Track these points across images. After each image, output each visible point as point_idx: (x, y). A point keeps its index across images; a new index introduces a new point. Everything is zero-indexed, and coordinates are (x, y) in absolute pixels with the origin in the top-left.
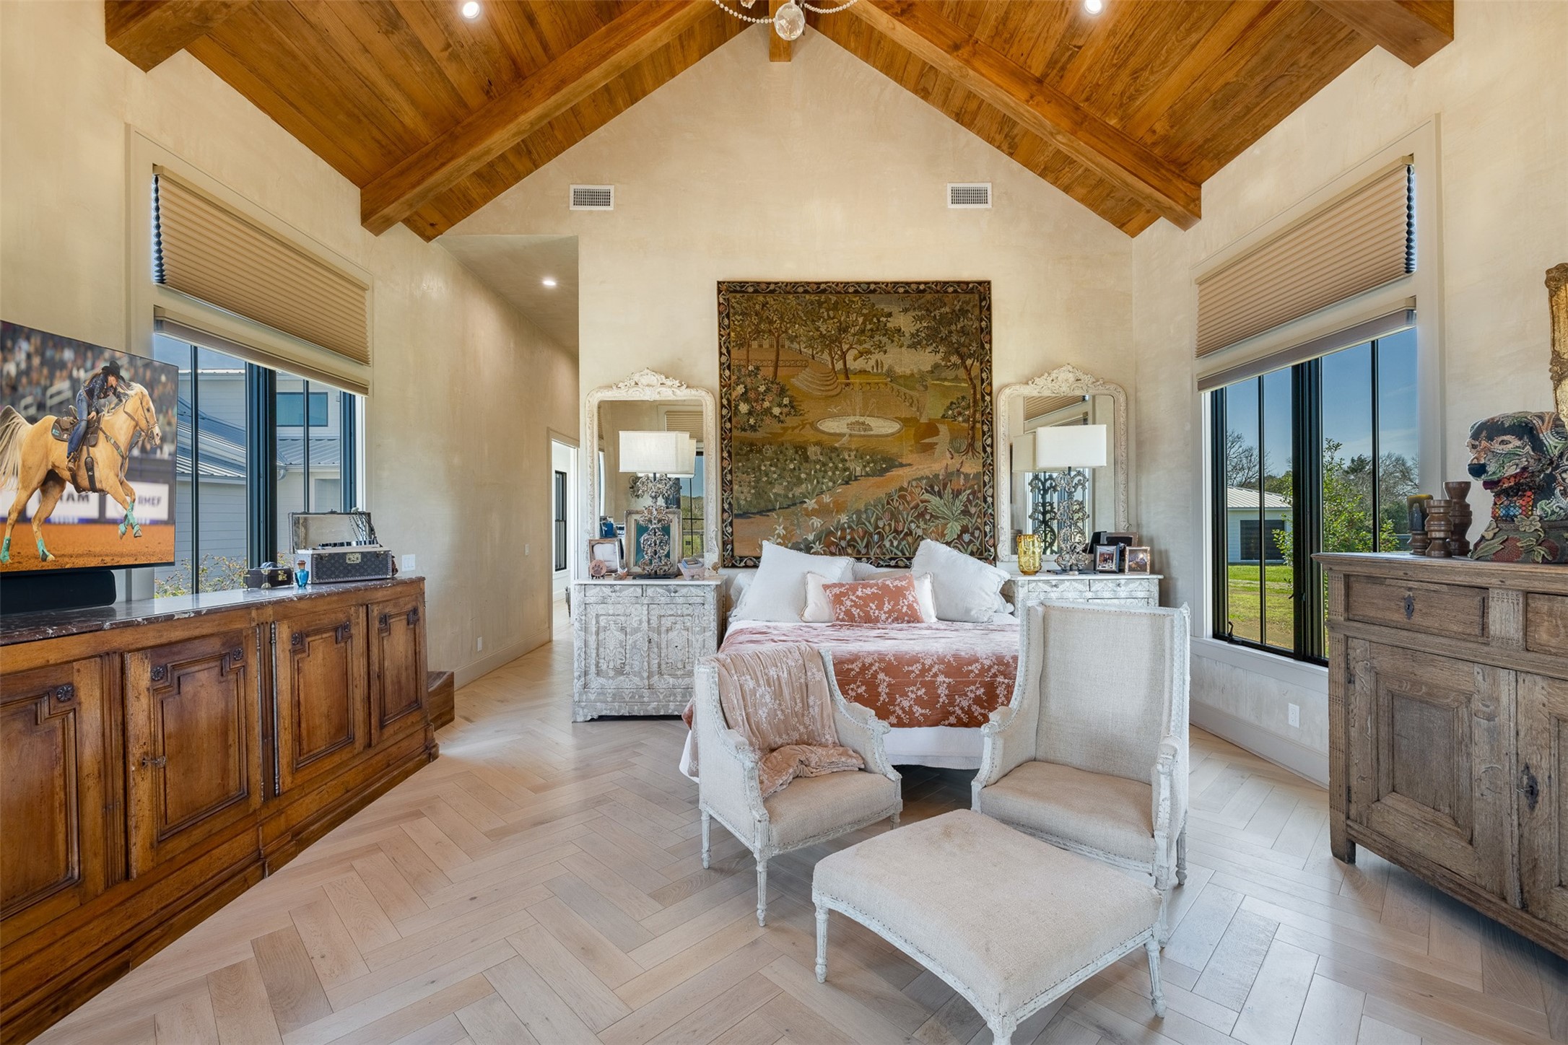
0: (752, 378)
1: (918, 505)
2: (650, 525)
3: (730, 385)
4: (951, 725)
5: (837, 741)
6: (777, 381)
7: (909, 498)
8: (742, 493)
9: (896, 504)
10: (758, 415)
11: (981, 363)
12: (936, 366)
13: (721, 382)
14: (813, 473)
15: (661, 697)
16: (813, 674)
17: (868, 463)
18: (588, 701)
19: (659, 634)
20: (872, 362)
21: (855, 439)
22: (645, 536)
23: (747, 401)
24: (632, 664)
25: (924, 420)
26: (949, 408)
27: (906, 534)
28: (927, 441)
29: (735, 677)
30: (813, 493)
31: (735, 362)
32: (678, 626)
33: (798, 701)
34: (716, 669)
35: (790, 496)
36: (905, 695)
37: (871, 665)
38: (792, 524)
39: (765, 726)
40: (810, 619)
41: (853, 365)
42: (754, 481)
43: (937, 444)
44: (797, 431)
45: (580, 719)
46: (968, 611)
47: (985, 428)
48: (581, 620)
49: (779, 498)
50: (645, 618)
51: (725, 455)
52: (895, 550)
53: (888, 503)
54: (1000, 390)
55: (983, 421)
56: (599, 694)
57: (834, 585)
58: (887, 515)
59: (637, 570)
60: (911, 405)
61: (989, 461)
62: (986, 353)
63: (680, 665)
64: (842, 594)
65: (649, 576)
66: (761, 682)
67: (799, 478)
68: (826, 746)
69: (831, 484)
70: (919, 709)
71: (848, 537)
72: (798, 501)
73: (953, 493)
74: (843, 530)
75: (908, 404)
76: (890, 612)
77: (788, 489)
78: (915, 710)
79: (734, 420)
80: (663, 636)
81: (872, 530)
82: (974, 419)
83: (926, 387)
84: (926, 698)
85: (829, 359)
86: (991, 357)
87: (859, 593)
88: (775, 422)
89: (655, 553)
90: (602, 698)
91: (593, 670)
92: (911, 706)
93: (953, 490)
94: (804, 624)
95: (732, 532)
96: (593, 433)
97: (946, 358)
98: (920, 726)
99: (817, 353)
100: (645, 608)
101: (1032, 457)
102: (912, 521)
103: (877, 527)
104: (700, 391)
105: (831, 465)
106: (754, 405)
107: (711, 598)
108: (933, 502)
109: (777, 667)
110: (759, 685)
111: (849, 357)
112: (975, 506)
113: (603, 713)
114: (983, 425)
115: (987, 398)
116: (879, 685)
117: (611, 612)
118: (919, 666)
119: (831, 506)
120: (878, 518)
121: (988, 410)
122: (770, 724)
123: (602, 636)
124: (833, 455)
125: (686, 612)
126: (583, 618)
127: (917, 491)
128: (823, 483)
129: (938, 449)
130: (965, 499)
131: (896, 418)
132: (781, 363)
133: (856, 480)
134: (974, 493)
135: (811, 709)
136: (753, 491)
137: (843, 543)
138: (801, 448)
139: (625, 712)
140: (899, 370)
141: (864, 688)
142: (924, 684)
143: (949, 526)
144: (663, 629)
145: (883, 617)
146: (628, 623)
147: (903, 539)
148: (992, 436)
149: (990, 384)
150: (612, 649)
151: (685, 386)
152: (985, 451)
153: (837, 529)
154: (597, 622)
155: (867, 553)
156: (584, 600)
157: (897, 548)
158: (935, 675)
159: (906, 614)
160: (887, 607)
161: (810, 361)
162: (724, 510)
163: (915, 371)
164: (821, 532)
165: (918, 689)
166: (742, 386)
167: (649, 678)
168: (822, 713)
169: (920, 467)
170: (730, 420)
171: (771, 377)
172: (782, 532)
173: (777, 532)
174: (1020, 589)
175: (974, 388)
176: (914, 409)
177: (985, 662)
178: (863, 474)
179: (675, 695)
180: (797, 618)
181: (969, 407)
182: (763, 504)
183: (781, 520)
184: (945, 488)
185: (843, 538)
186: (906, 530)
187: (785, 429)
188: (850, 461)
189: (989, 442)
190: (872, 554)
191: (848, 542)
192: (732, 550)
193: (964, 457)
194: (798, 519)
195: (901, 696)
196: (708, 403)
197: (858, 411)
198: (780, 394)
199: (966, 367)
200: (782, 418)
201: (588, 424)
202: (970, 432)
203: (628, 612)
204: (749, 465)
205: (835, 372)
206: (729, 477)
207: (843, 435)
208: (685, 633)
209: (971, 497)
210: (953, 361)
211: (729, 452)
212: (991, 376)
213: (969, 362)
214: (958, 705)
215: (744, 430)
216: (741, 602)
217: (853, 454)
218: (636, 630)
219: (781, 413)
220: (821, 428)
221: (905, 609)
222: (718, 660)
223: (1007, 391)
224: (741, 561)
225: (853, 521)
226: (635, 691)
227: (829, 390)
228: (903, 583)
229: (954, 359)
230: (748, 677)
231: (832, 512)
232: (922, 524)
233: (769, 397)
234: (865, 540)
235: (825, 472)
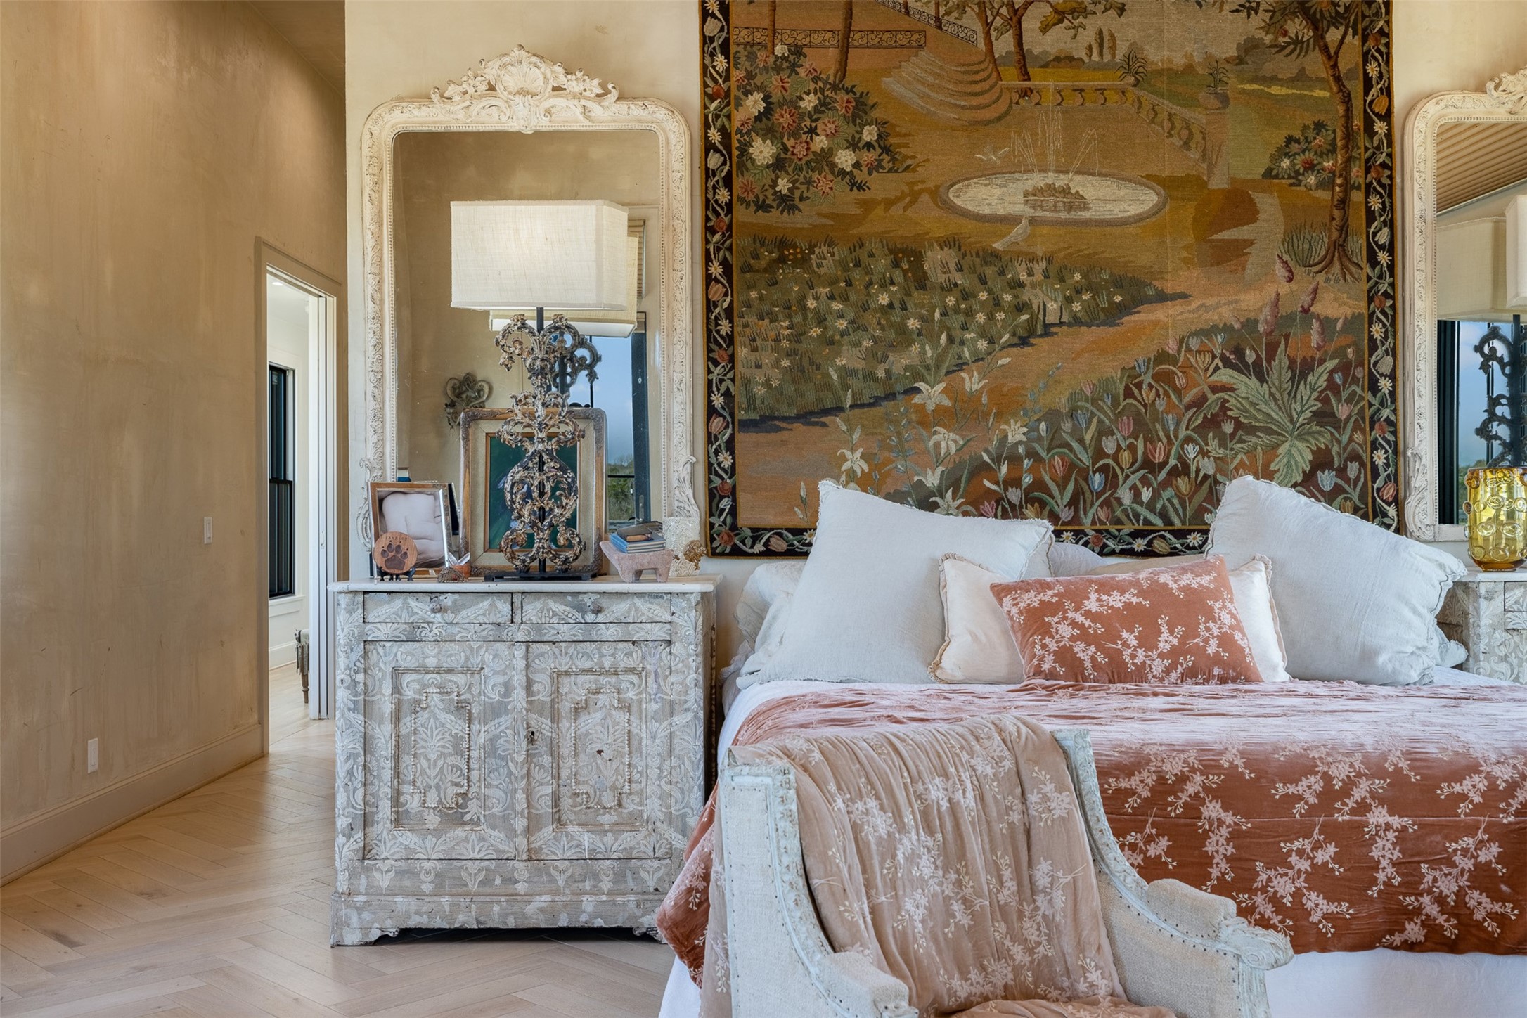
0: (784, 75)
1: (1204, 398)
2: (527, 444)
3: (728, 93)
4: (1410, 946)
5: (1119, 989)
6: (848, 83)
7: (1180, 381)
8: (759, 366)
9: (1147, 395)
10: (798, 169)
11: (1364, 40)
12: (1250, 47)
13: (705, 85)
14: (937, 315)
15: (561, 882)
16: (1046, 798)
17: (1079, 292)
18: (372, 890)
19: (556, 718)
20: (1088, 36)
21: (1045, 230)
22: (516, 472)
23: (770, 133)
24: (486, 797)
25: (1218, 182)
26: (1283, 152)
27: (1174, 472)
28: (1226, 235)
29: (840, 804)
30: (938, 367)
31: (739, 36)
32: (603, 699)
33: (1007, 874)
34: (792, 777)
35: (881, 374)
36: (1279, 861)
37: (1182, 779)
38: (884, 446)
39: (922, 946)
40: (959, 675)
41: (1041, 42)
42: (788, 338)
43: (1251, 243)
44: (896, 211)
45: (352, 937)
46: (1368, 655)
47: (1375, 203)
48: (355, 683)
49: (851, 381)
50: (518, 679)
51: (716, 270)
52: (1145, 513)
53: (1128, 393)
54: (1411, 107)
55: (1368, 186)
56: (400, 873)
57: (1023, 586)
58: (1126, 424)
59: (497, 560)
60: (1186, 145)
61: (1383, 287)
62: (1377, 14)
63: (608, 800)
64: (1047, 608)
65: (525, 575)
66: (908, 818)
67: (902, 330)
68: (1094, 1003)
69: (982, 345)
70: (1321, 901)
71: (1027, 480)
72: (899, 388)
73: (1291, 367)
74: (1014, 460)
75: (1179, 143)
76: (1174, 655)
77: (876, 356)
78: (1310, 905)
79: (737, 182)
80: (565, 724)
81: (1087, 461)
82: (1346, 180)
83: (1224, 100)
84: (1338, 870)
85: (978, 27)
86: (1388, 23)
87: (1092, 604)
88: (841, 186)
89: (542, 514)
90: (407, 883)
91: (385, 810)
92: (1297, 894)
93: (1292, 361)
94: (946, 687)
95: (733, 466)
96: (380, 212)
97: (1274, 25)
98: (1323, 949)
99: (948, 13)
100: (519, 652)
101: (1488, 276)
102: (1188, 440)
103: (1099, 453)
104: (651, 108)
105: (983, 296)
106: (790, 143)
107: (689, 626)
108: (1243, 392)
109: (946, 776)
110: (902, 828)
111: (1031, 23)
112: (1349, 401)
113: (413, 923)
114: (1367, 194)
115: (1380, 127)
116: (1206, 835)
117: (431, 662)
118: (1316, 783)
119: (984, 399)
120: (1103, 432)
121: (1382, 158)
122: (935, 940)
123: (407, 724)
124: (990, 271)
125: (624, 663)
126: (360, 677)
127: (1202, 361)
128: (962, 343)
129: (1255, 257)
130: (1322, 383)
131: (1148, 177)
132: (856, 38)
133: (1047, 333)
134: (1345, 368)
135: (1041, 900)
136: (786, 363)
137: (1014, 495)
138: (907, 252)
139: (465, 919)
140: (1156, 56)
141: (1164, 843)
142: (1332, 832)
143: (1283, 450)
144: (566, 707)
145: (1158, 666)
146: (475, 691)
147: (1165, 484)
148: (1391, 224)
149: (1388, 92)
150: (433, 757)
151: (615, 93)
152: (1373, 261)
153: (998, 460)
154: (396, 689)
155: (1076, 520)
156: (362, 634)
157: (1151, 506)
158: (1363, 808)
159: (1217, 660)
160: (1166, 641)
161: (932, 31)
162: (711, 412)
163: (1198, 58)
164: (959, 466)
165: (1317, 846)
166: (758, 96)
167: (528, 831)
168: (1076, 911)
169: (1210, 302)
170: (728, 182)
171: (831, 73)
172: (860, 466)
173: (847, 466)
174: (1483, 604)
175: (1347, 100)
176: (1194, 155)
177: (1497, 771)
178: (1065, 319)
179: (596, 876)
180: (923, 671)
181: (1332, 150)
182: (810, 394)
183: (856, 436)
184: (1271, 355)
185: (1013, 481)
186: (1172, 462)
187: (867, 205)
188: (1033, 286)
189: (1383, 237)
190: (1087, 521)
191: (1027, 491)
192: (733, 512)
193: (1321, 278)
194: (899, 434)
195: (1269, 866)
196: (673, 140)
197: (1052, 158)
198: (855, 117)
199: (1325, 49)
200: (860, 176)
201: (367, 191)
202: (1337, 213)
203: (475, 661)
204: (777, 296)
205: (994, 61)
206: (725, 327)
207: (1013, 220)
208: (622, 717)
209: (1338, 378)
210: (1292, 33)
211: (726, 265)
212: (1390, 71)
213: (1333, 35)
214: (1430, 892)
215: (763, 207)
216: (765, 638)
217: (1039, 268)
218: (497, 710)
219: (857, 165)
220: (958, 202)
221: (1212, 648)
222: (788, 754)
223: (1431, 110)
224: (755, 539)
225: (1040, 439)
226: (493, 865)
227: (978, 107)
228: (1205, 580)
229: (1297, 27)
230: (872, 804)
231: (986, 415)
232: (1213, 446)
233: (826, 124)
234: (1070, 487)
235: (970, 313)
